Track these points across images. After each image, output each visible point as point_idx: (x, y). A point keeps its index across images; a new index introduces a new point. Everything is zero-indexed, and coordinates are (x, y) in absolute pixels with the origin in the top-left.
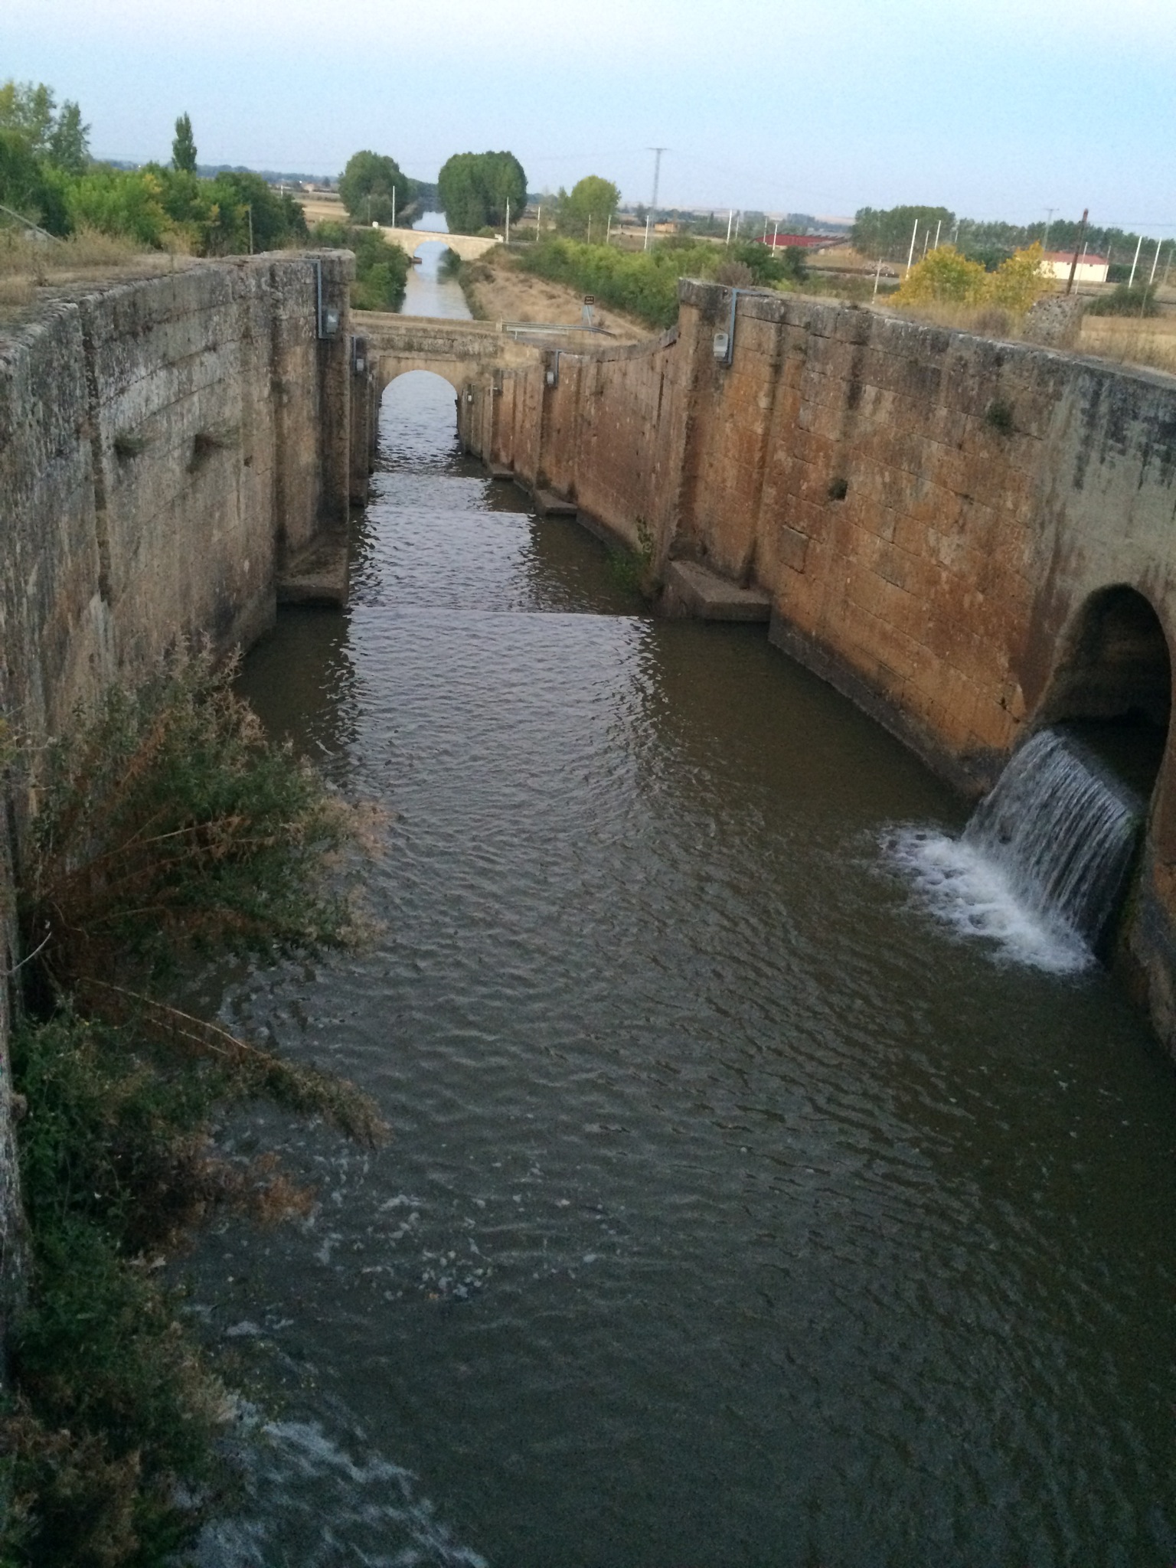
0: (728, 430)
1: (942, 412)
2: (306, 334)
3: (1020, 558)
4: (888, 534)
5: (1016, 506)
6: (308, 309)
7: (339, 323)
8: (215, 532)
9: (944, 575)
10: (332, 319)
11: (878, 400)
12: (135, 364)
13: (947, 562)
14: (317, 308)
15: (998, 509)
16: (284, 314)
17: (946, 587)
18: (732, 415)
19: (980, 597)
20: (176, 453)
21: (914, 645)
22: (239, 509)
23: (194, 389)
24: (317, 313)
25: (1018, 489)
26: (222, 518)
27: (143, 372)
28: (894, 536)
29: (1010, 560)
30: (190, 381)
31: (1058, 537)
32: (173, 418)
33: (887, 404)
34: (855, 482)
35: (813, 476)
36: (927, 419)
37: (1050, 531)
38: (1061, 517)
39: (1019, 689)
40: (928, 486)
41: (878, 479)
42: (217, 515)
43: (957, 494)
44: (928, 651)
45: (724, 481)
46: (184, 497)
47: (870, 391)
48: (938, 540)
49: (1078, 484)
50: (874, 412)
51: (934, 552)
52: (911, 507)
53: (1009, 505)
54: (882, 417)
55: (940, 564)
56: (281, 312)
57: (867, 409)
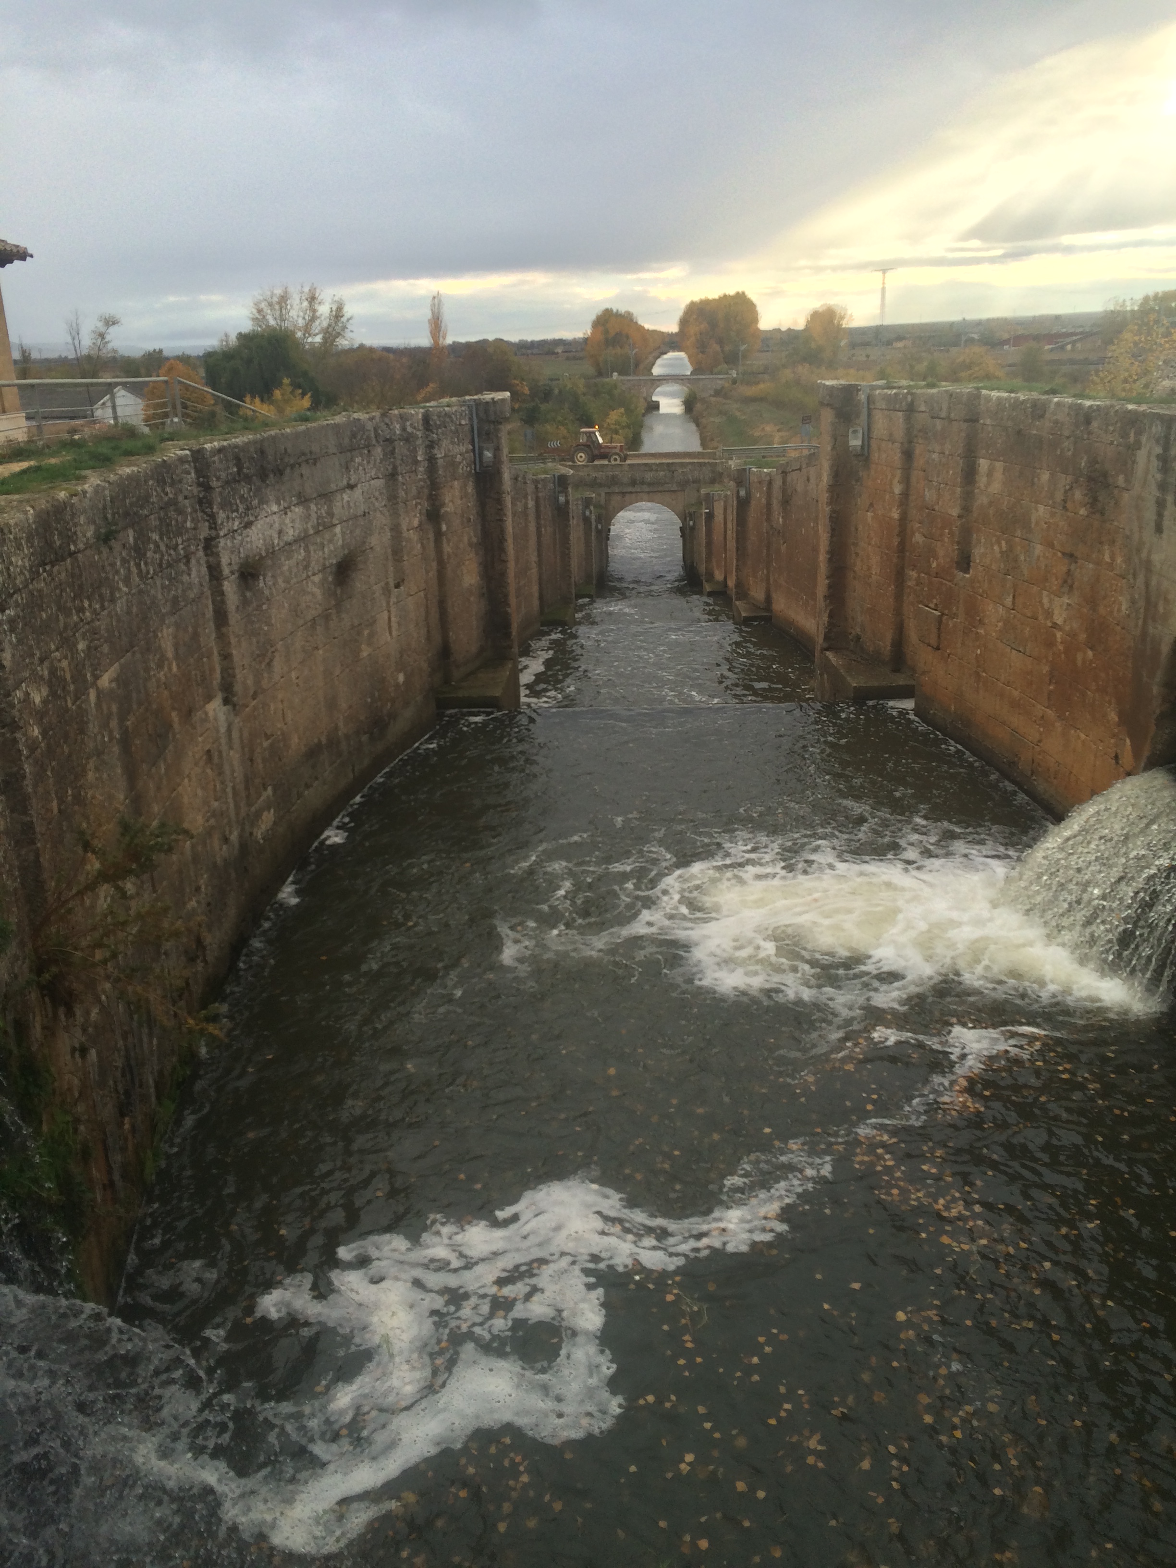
0: (869, 520)
1: (1045, 476)
2: (463, 468)
3: (1119, 610)
4: (1009, 601)
5: (1113, 559)
6: (465, 447)
7: (495, 456)
8: (363, 647)
9: (1059, 635)
10: (488, 454)
11: (990, 474)
12: (262, 502)
13: (1060, 622)
14: (473, 445)
15: (1098, 563)
16: (439, 454)
17: (1061, 647)
18: (871, 505)
19: (1090, 653)
20: (317, 579)
21: (1040, 709)
22: (390, 627)
23: (335, 521)
24: (474, 450)
25: (1113, 542)
26: (371, 635)
27: (275, 508)
28: (1014, 603)
29: (1111, 612)
30: (331, 514)
31: (1147, 585)
32: (311, 548)
33: (999, 475)
34: (977, 553)
35: (941, 553)
36: (1033, 483)
37: (1141, 578)
38: (1148, 565)
39: (1128, 741)
40: (1038, 549)
41: (996, 548)
42: (366, 633)
43: (1064, 554)
44: (1051, 713)
45: (869, 568)
46: (327, 618)
47: (983, 464)
48: (1051, 601)
49: (1159, 529)
50: (988, 484)
51: (1049, 614)
52: (1026, 572)
53: (1107, 558)
54: (996, 487)
55: (1055, 625)
56: (436, 451)
57: (982, 480)
